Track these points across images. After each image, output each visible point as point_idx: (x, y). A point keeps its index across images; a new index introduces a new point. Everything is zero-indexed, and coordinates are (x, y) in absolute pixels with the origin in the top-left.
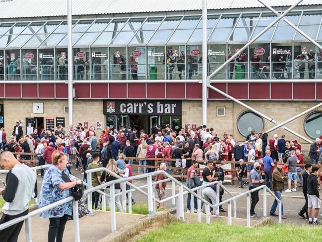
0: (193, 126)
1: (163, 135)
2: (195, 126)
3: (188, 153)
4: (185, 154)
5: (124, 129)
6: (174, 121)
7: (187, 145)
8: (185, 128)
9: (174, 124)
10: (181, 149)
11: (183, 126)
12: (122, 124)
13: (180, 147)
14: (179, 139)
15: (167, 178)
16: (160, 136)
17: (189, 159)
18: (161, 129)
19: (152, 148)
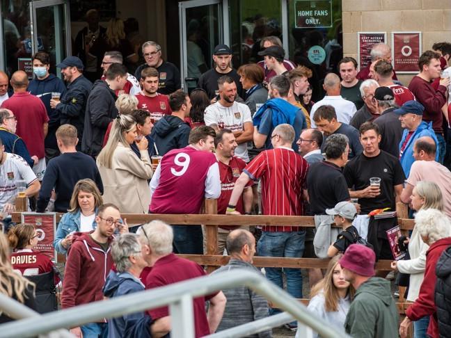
0: (399, 43)
1: (243, 95)
2: (414, 42)
3: (375, 185)
4: (361, 193)
5: (41, 70)
6: (302, 20)
7: (370, 140)
8: (357, 57)
9: (304, 38)
10: (338, 162)
11: (351, 47)
12: (33, 44)
13: (334, 153)
14: (328, 112)
15: (275, 311)
16: (228, 102)
17: (381, 213)
18: (236, 64)
19: (186, 165)
